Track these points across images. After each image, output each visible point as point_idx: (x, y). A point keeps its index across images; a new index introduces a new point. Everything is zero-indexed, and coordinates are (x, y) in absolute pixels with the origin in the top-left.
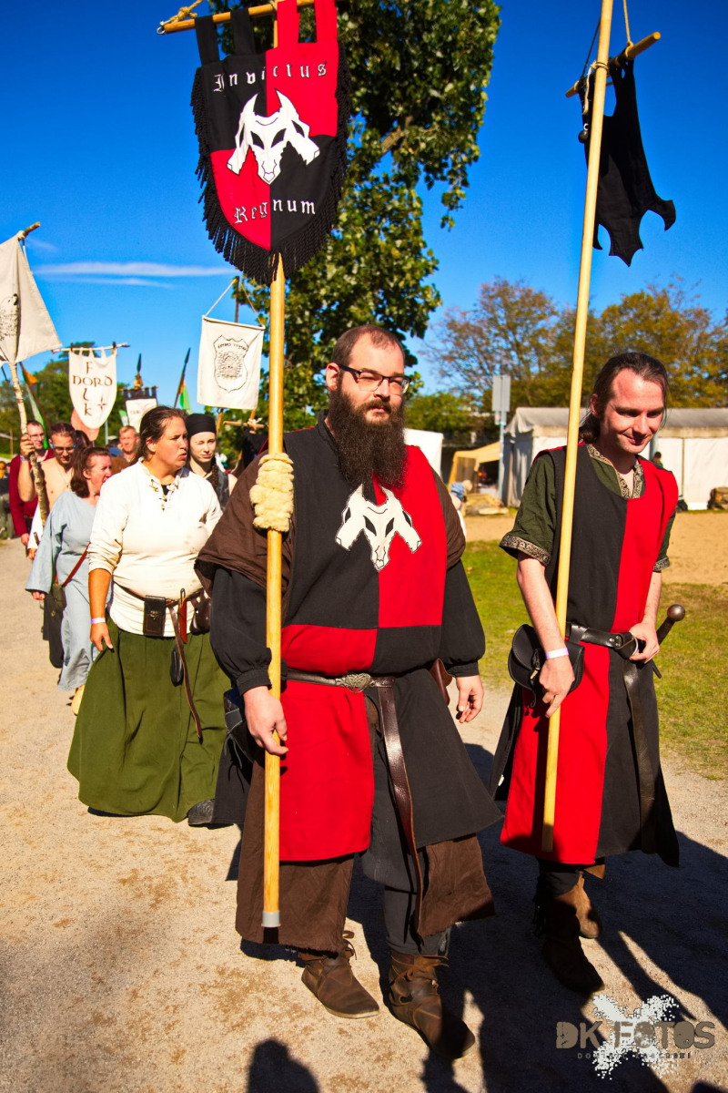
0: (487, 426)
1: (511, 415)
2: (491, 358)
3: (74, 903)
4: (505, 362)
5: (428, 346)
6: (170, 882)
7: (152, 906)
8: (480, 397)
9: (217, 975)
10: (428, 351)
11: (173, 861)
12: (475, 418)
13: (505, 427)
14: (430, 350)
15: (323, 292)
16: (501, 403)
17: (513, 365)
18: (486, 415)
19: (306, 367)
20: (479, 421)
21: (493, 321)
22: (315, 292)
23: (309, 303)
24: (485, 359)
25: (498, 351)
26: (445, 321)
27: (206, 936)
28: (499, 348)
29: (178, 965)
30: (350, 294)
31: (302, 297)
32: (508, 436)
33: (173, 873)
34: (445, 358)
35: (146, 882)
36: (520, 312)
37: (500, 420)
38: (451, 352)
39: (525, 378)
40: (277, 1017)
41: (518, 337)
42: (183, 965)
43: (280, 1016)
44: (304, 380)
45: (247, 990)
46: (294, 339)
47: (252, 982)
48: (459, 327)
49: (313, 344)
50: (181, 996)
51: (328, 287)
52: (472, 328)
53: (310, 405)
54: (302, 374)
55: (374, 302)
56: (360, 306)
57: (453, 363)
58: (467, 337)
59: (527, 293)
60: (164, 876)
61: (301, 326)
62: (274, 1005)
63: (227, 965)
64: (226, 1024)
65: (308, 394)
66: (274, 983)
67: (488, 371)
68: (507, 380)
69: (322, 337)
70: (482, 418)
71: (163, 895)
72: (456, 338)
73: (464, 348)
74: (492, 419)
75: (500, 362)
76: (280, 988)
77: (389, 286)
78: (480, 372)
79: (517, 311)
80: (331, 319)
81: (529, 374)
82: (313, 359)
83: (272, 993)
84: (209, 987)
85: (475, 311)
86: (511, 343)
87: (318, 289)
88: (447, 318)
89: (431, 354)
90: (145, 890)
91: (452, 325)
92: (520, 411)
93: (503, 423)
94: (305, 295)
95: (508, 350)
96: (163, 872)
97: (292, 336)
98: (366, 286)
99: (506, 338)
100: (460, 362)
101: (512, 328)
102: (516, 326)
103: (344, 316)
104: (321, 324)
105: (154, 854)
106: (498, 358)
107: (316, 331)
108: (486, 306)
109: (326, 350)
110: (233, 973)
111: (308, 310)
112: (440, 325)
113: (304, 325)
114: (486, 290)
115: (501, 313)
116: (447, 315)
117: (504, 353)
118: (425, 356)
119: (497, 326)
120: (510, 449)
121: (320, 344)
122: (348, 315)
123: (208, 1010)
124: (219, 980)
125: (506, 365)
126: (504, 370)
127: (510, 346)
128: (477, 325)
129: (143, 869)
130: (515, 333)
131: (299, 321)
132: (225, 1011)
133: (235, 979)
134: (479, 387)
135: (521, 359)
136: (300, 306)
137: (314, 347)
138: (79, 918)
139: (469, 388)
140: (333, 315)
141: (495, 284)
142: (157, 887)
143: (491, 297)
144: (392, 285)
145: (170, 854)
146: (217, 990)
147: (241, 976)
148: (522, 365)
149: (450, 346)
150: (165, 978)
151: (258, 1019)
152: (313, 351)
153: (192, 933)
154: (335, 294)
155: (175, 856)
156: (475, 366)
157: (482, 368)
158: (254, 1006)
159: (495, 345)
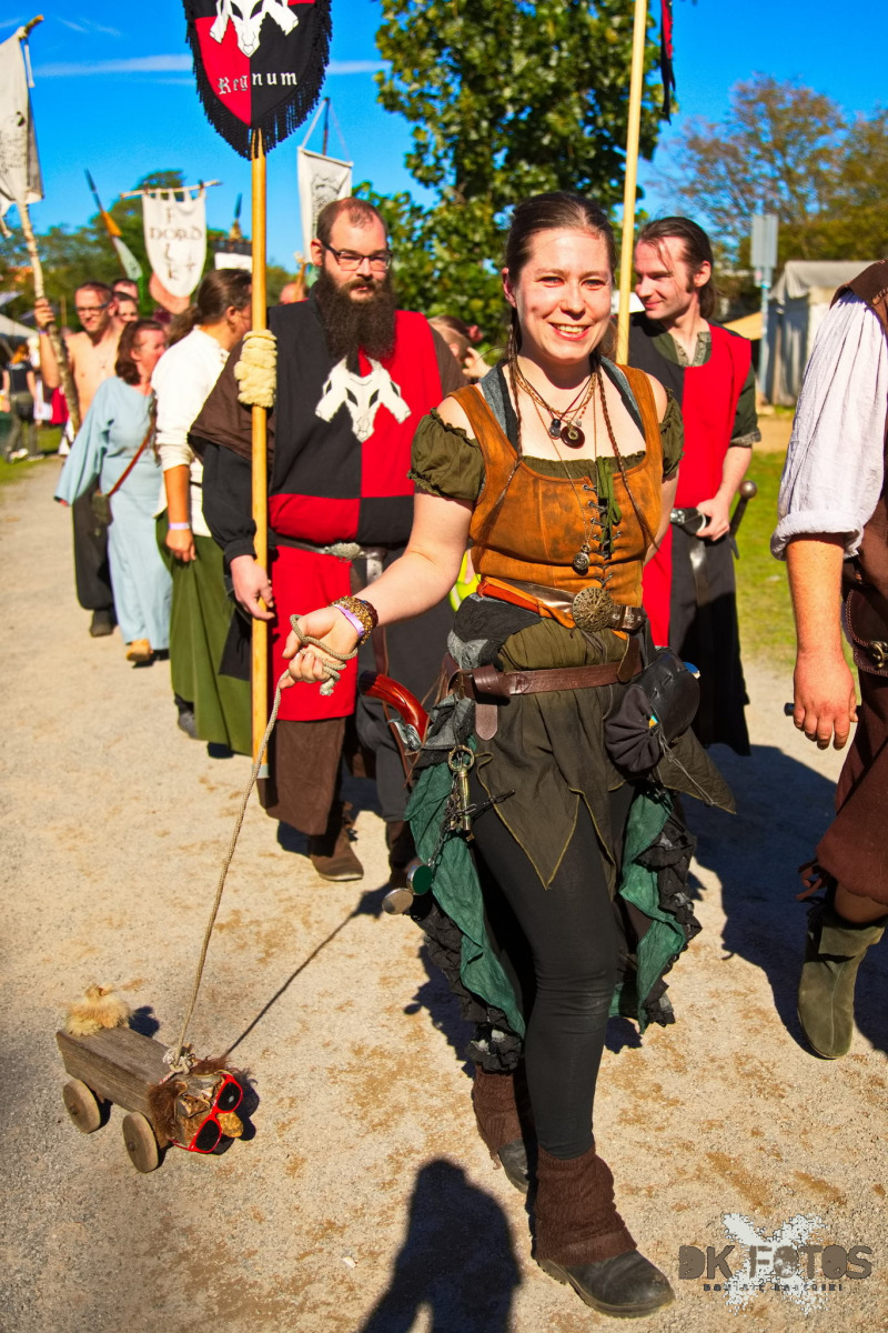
0: (745, 290)
1: (777, 273)
2: (751, 191)
3: (151, 956)
4: (770, 196)
5: (659, 173)
6: (286, 928)
7: (261, 960)
8: (735, 248)
9: (352, 1055)
10: (660, 182)
11: (290, 899)
12: (727, 279)
13: (770, 290)
14: (662, 179)
15: (508, 93)
16: (764, 254)
17: (781, 201)
18: (743, 273)
19: (483, 202)
20: (734, 283)
21: (754, 137)
22: (497, 93)
23: (487, 110)
24: (742, 192)
25: (761, 181)
26: (685, 137)
27: (337, 1001)
28: (764, 177)
29: (296, 1042)
30: (546, 96)
31: (477, 100)
32: (773, 304)
33: (291, 915)
34: (684, 191)
35: (254, 928)
36: (793, 124)
37: (762, 280)
38: (693, 183)
39: (799, 220)
40: (436, 1113)
41: (789, 160)
42: (303, 1042)
43: (441, 1111)
44: (481, 221)
45: (393, 1076)
46: (467, 162)
47: (401, 1065)
48: (704, 146)
49: (494, 170)
50: (301, 1084)
51: (515, 86)
52: (723, 148)
53: (489, 258)
54: (478, 213)
55: (582, 107)
56: (562, 114)
57: (695, 198)
58: (716, 161)
59: (802, 97)
60: (279, 920)
61: (476, 143)
62: (432, 1096)
63: (367, 1041)
64: (364, 1122)
65: (487, 242)
66: (432, 1067)
67: (746, 210)
68: (773, 221)
69: (508, 159)
70: (737, 279)
71: (276, 945)
72: (700, 163)
73: (711, 177)
74: (752, 278)
75: (763, 197)
76: (441, 1072)
77: (602, 83)
78: (735, 211)
79: (787, 123)
80: (519, 132)
81: (804, 214)
82: (494, 191)
83: (429, 1080)
84: (341, 1072)
85: (728, 123)
86: (779, 169)
87: (501, 88)
88: (685, 133)
89: (665, 187)
90: (251, 940)
91: (694, 143)
92: (792, 267)
93: (767, 284)
94: (482, 97)
95: (775, 180)
96: (275, 914)
97: (463, 157)
98: (570, 83)
99: (772, 162)
100: (706, 196)
101: (781, 148)
102: (786, 143)
103: (538, 128)
104: (506, 140)
105: (264, 888)
106: (760, 191)
107: (497, 151)
108: (742, 116)
109: (512, 177)
110: (374, 1052)
111: (486, 119)
112: (678, 143)
113: (480, 141)
114: (743, 93)
115: (764, 126)
116: (687, 128)
117: (768, 184)
118: (656, 189)
119: (759, 145)
120: (776, 322)
121: (503, 169)
122: (543, 126)
123: (337, 1103)
124: (354, 1062)
125: (772, 202)
126: (769, 208)
127: (777, 174)
128: (730, 142)
129: (247, 910)
130: (784, 155)
131: (474, 136)
132: (363, 1105)
133: (377, 1061)
134: (733, 234)
135: (793, 192)
136: (475, 114)
137: (495, 175)
138: (157, 977)
139: (718, 234)
140: (522, 126)
141: (757, 83)
142: (267, 935)
143: (751, 103)
144: (607, 82)
145: (287, 890)
146: (352, 1076)
147: (385, 1057)
148: (795, 202)
149: (691, 173)
150: (279, 1060)
151: (408, 1115)
152: (493, 179)
153: (316, 998)
154: (526, 96)
155: (293, 892)
156: (727, 202)
157: (736, 205)
158: (404, 1098)
159: (756, 171)
